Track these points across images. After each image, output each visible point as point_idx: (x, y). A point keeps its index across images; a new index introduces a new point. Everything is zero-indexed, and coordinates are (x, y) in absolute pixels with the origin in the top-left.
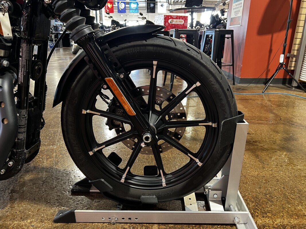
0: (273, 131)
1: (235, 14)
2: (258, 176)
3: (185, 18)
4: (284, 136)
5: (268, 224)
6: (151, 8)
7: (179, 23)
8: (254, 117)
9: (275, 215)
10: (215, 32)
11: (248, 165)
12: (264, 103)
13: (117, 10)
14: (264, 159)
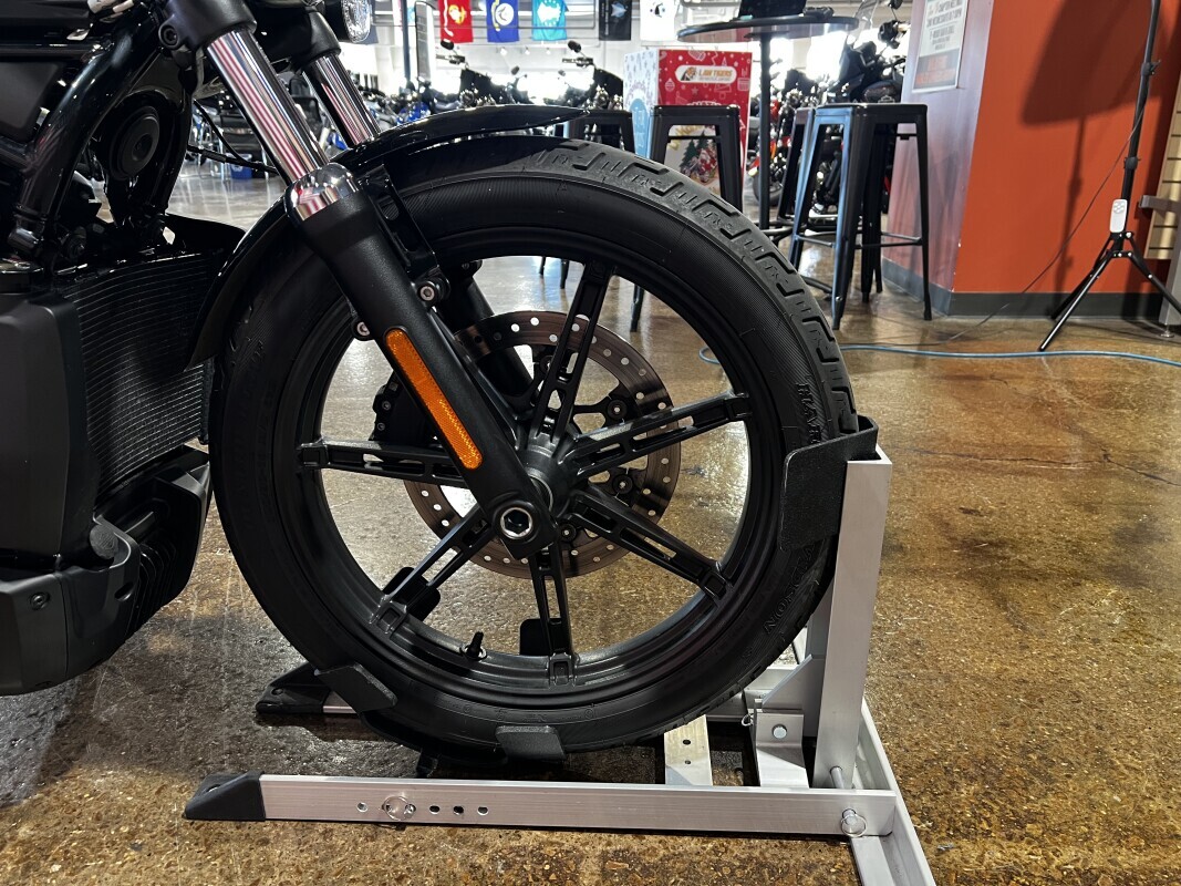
0: (1073, 503)
1: (934, 42)
2: (1002, 677)
3: (739, 62)
4: (1115, 522)
5: (1026, 865)
6: (617, 21)
7: (717, 80)
8: (1000, 446)
9: (1056, 833)
10: (853, 113)
11: (963, 634)
12: (1044, 393)
13: (484, 33)
14: (1029, 613)
